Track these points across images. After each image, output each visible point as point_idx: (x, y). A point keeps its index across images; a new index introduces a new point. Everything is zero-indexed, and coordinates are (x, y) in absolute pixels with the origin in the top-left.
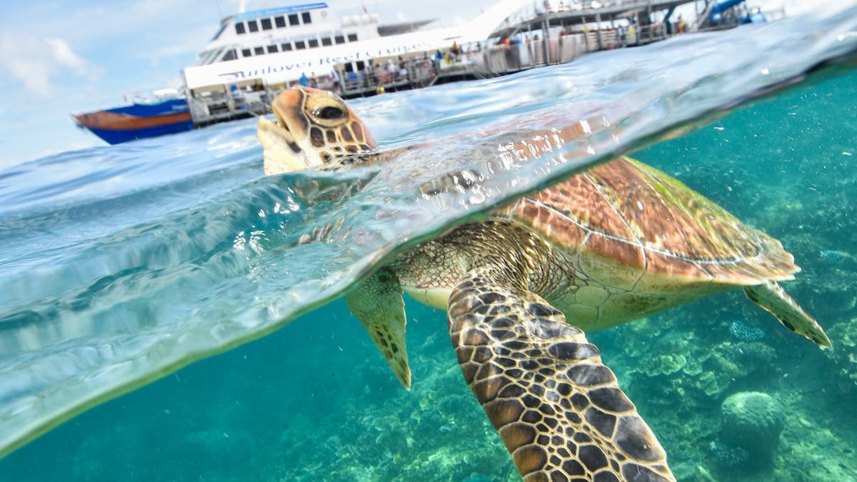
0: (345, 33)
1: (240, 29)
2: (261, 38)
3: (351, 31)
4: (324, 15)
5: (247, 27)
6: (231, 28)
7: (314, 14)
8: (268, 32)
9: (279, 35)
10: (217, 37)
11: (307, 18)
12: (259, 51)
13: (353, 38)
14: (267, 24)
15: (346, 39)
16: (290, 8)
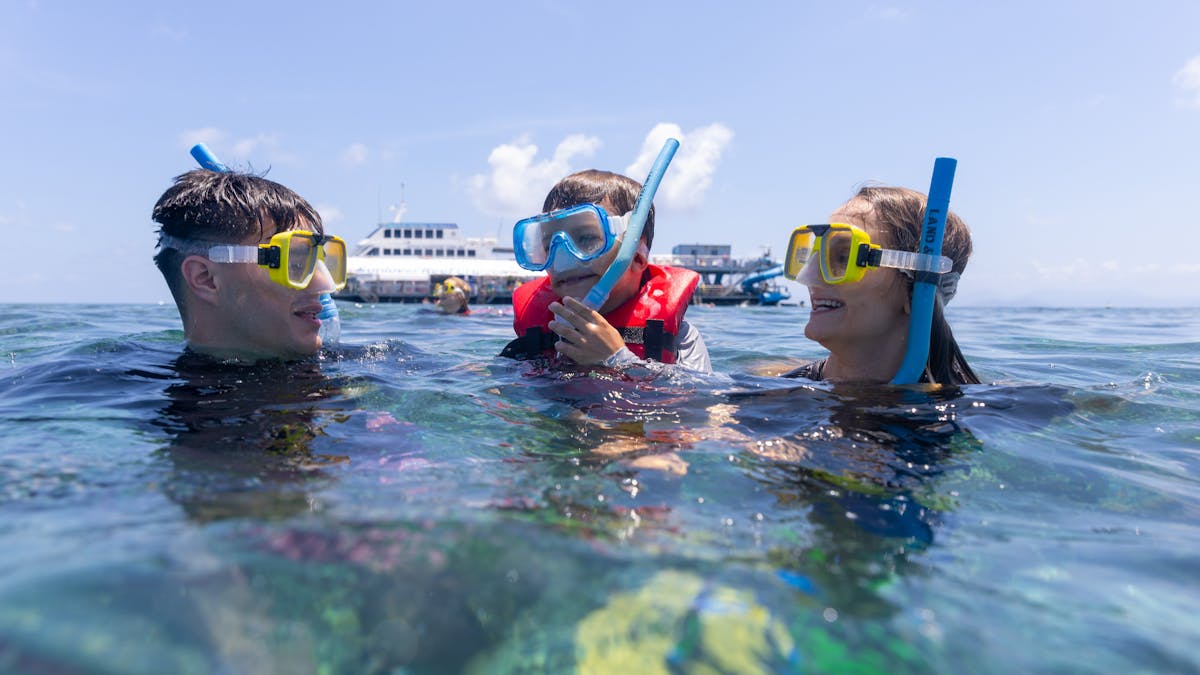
0: (467, 248)
1: (387, 234)
2: (401, 243)
3: (471, 248)
4: (453, 234)
5: (393, 233)
6: (381, 232)
7: (447, 232)
8: (407, 240)
9: (415, 243)
10: (369, 237)
11: (440, 234)
12: (397, 252)
13: (472, 253)
14: (408, 234)
15: (466, 253)
16: (428, 225)
